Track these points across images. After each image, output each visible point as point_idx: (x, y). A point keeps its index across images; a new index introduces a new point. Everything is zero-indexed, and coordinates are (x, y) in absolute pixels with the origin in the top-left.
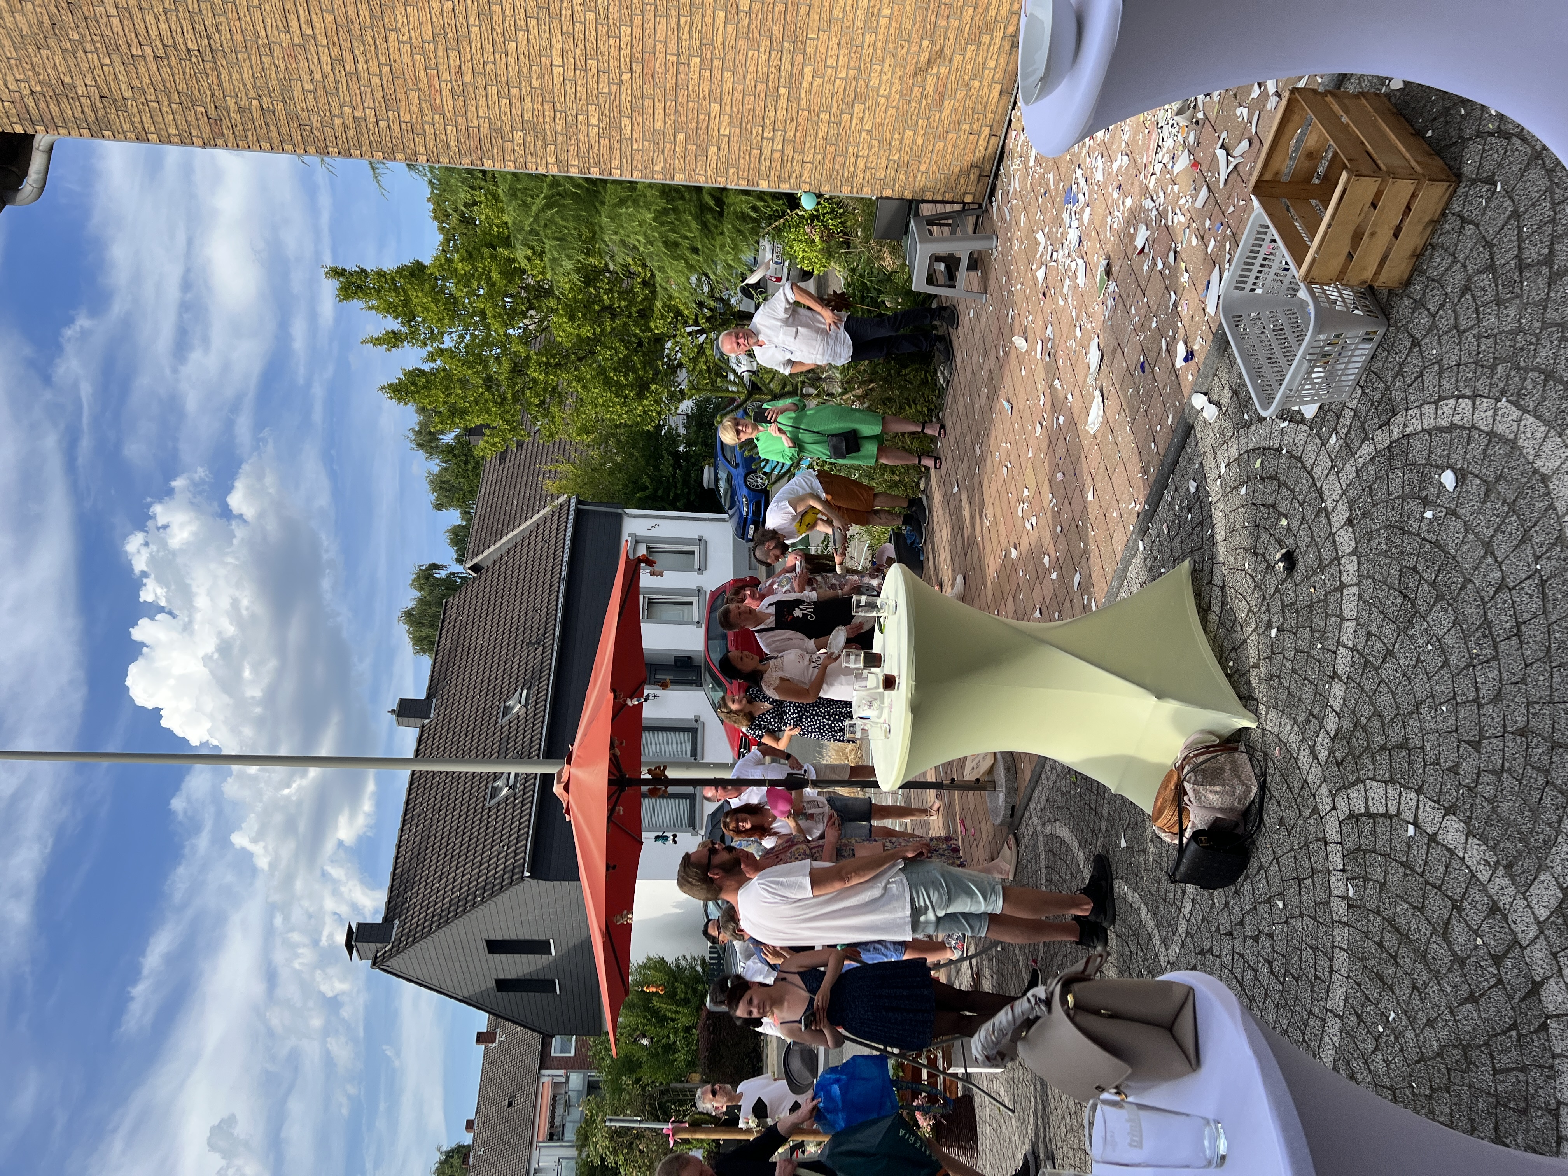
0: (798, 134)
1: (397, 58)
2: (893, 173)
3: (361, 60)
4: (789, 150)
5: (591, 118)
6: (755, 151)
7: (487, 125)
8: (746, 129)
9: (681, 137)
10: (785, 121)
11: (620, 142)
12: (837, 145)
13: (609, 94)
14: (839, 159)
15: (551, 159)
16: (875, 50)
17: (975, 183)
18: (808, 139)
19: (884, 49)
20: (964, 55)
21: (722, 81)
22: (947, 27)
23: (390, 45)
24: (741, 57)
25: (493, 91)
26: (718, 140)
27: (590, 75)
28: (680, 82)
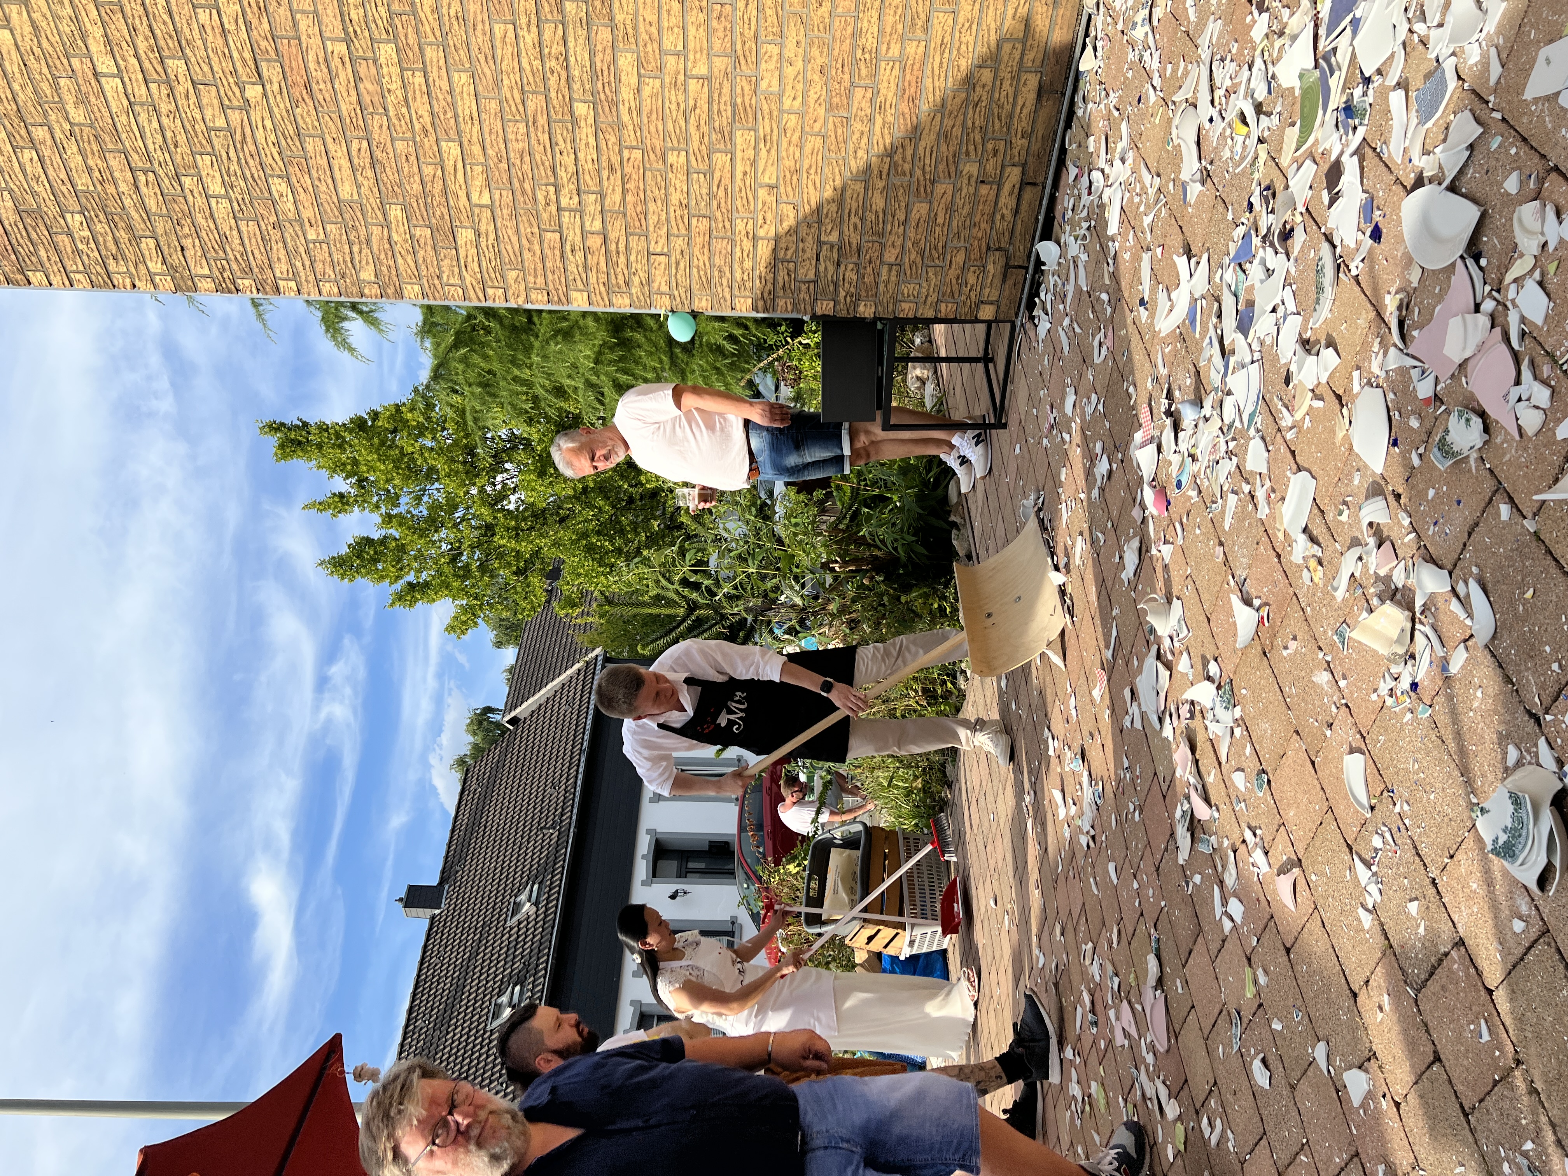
0: (629, 198)
2: (831, 269)
5: (208, 181)
6: (549, 235)
8: (524, 192)
9: (395, 212)
10: (598, 171)
11: (278, 226)
12: (711, 218)
13: (229, 130)
14: (720, 245)
16: (760, 9)
17: (997, 282)
18: (652, 207)
21: (451, 92)
24: (479, 39)
26: (471, 216)
27: (180, 90)
28: (367, 99)
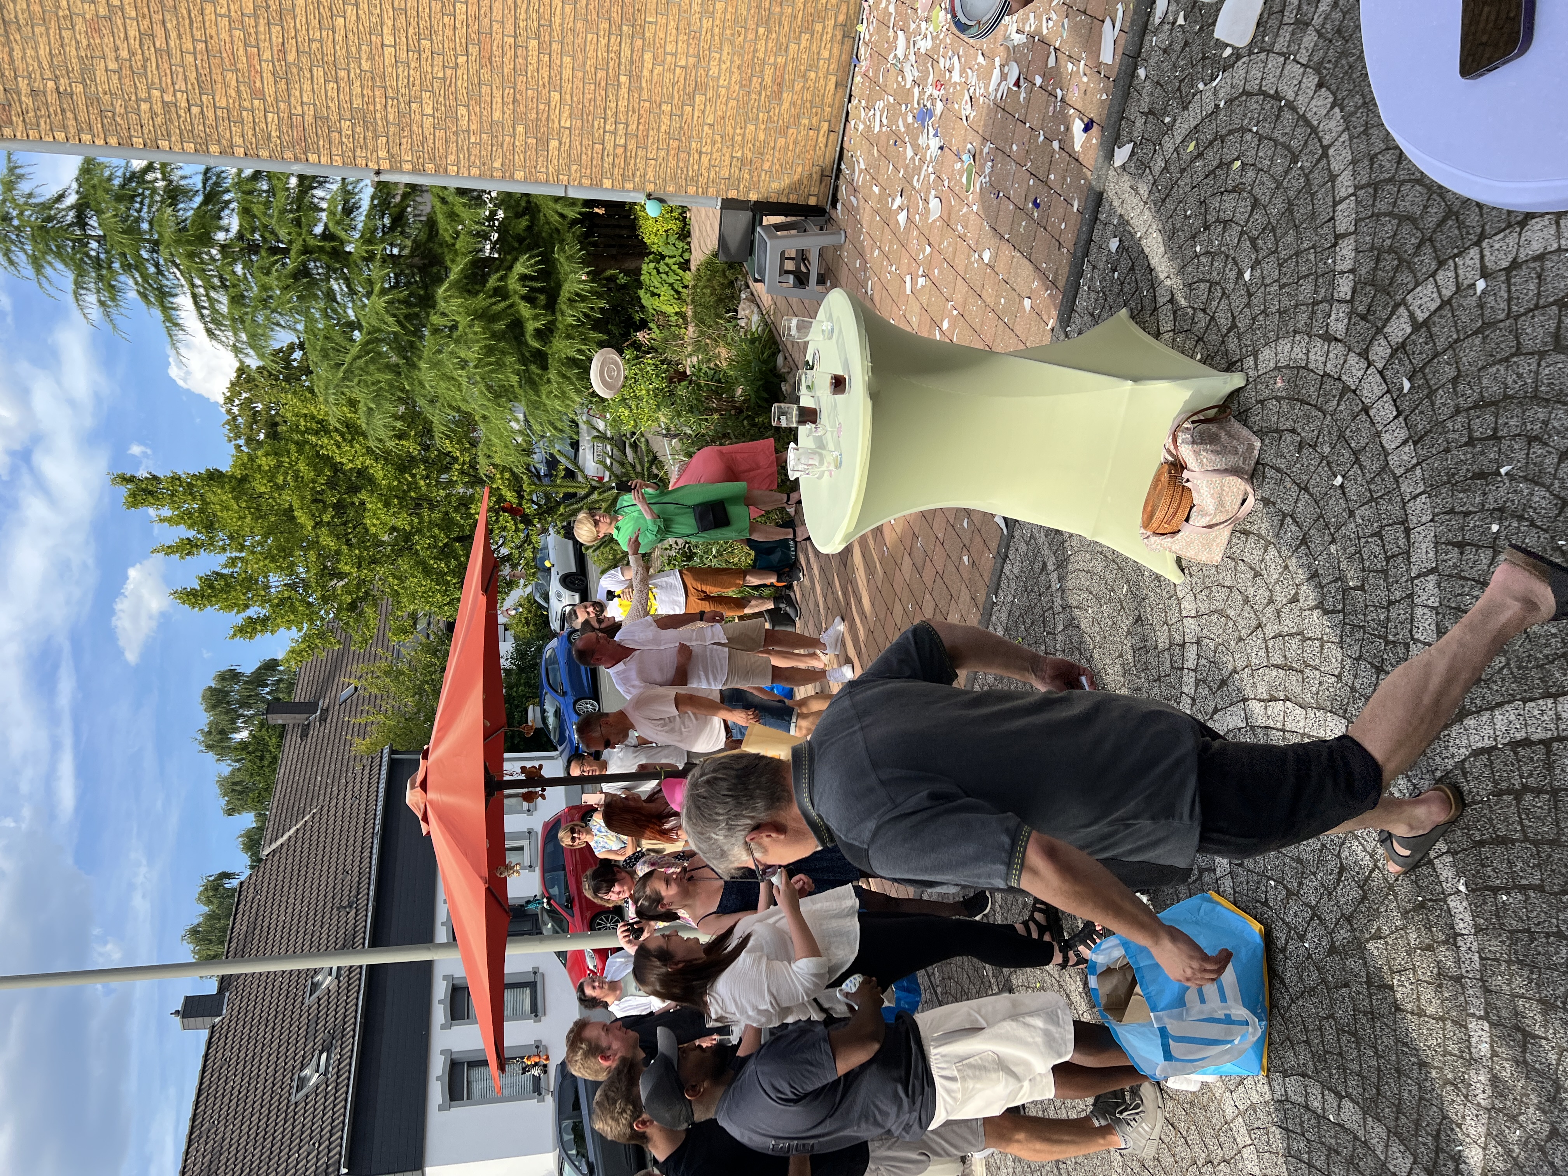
0: (641, 127)
1: (213, 33)
2: (737, 172)
3: (173, 35)
4: (632, 146)
5: (425, 106)
6: (597, 146)
7: (312, 113)
8: (588, 122)
9: (520, 129)
10: (627, 112)
11: (456, 133)
12: (680, 140)
13: (444, 79)
14: (683, 156)
15: (382, 154)
16: (712, 36)
17: (818, 183)
18: (651, 133)
19: (721, 35)
20: (799, 44)
21: (561, 66)
22: (781, 13)
23: (207, 18)
24: (579, 41)
25: (319, 73)
26: (559, 133)
27: (424, 56)
28: (518, 67)
